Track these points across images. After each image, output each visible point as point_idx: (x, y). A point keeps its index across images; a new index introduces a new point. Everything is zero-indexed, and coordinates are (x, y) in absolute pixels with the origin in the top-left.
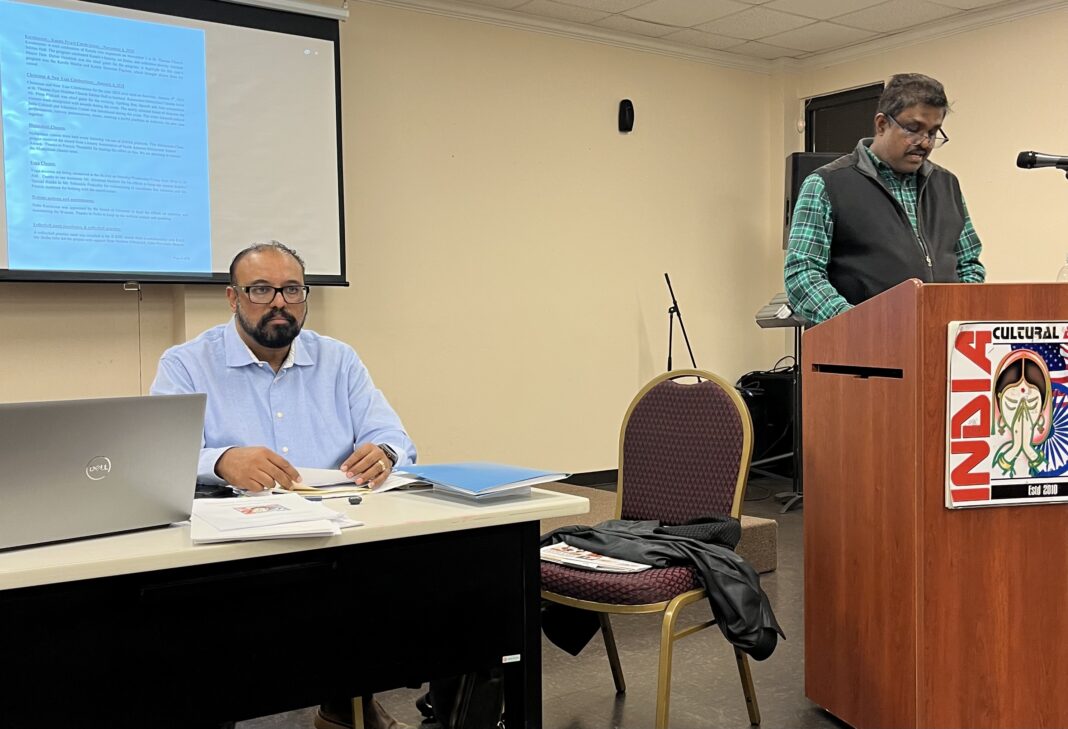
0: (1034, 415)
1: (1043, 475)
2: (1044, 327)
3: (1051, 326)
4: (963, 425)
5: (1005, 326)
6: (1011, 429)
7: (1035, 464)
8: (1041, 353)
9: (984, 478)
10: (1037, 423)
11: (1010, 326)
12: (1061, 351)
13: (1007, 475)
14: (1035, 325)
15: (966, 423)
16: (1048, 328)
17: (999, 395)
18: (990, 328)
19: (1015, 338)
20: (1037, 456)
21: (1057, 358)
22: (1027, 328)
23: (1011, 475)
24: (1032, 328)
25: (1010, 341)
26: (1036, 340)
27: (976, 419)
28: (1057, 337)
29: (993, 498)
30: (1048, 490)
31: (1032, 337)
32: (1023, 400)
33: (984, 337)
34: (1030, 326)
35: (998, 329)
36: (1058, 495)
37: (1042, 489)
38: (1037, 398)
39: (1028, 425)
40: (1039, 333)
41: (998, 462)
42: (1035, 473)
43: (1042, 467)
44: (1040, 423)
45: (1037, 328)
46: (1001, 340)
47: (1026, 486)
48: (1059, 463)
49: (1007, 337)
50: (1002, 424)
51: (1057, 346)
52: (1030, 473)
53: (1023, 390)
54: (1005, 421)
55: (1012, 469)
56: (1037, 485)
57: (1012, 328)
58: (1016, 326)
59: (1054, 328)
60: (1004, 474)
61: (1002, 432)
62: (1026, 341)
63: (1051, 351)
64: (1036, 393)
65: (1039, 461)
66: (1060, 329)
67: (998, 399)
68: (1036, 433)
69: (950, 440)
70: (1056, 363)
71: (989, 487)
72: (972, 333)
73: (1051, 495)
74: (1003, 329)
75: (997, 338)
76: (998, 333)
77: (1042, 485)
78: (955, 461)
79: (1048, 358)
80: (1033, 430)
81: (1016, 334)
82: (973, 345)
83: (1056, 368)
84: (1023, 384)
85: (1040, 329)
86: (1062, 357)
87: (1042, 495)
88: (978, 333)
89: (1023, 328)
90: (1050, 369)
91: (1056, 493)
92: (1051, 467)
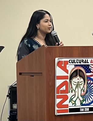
0: (82, 87)
1: (85, 105)
2: (84, 60)
3: (86, 59)
4: (60, 90)
5: (72, 59)
6: (75, 91)
7: (82, 102)
8: (83, 68)
9: (67, 106)
10: (82, 89)
11: (74, 59)
12: (90, 67)
13: (74, 105)
14: (81, 59)
15: (61, 89)
16: (85, 60)
17: (71, 80)
18: (68, 60)
19: (76, 63)
20: (82, 99)
21: (88, 69)
22: (79, 60)
23: (75, 105)
24: (81, 60)
25: (74, 64)
26: (82, 63)
27: (64, 88)
28: (88, 63)
29: (69, 112)
30: (86, 109)
31: (81, 63)
32: (78, 82)
33: (66, 63)
34: (80, 59)
35: (70, 60)
36: (89, 111)
37: (84, 109)
38: (82, 81)
39: (80, 90)
40: (83, 62)
41: (71, 101)
42: (82, 104)
43: (84, 103)
44: (84, 89)
45: (82, 60)
46: (71, 64)
47: (79, 108)
48: (89, 101)
49: (73, 63)
50: (72, 89)
51: (88, 65)
52: (80, 105)
53: (78, 79)
54: (73, 88)
55: (75, 103)
56: (83, 108)
57: (75, 60)
58: (76, 59)
59: (87, 60)
60: (73, 105)
61: (72, 92)
62: (79, 64)
63: (86, 67)
64: (82, 80)
65: (83, 101)
66: (89, 60)
67: (71, 82)
68: (82, 92)
69: (56, 94)
70: (88, 71)
71: (68, 109)
72: (62, 61)
73: (87, 111)
74: (72, 60)
75: (70, 63)
76: (70, 61)
77: (84, 108)
78: (58, 101)
79: (86, 69)
80: (81, 91)
81: (76, 62)
82: (63, 65)
83: (88, 72)
84: (78, 77)
85: (83, 60)
86: (90, 69)
87: (84, 111)
88: (64, 61)
89: (78, 60)
90: (86, 73)
91: (88, 110)
92: (87, 102)
